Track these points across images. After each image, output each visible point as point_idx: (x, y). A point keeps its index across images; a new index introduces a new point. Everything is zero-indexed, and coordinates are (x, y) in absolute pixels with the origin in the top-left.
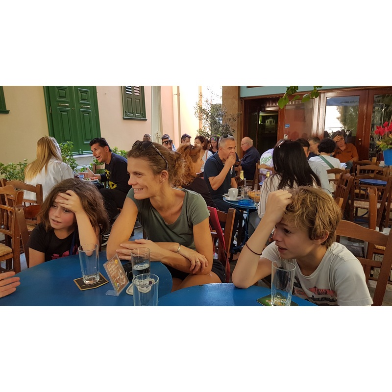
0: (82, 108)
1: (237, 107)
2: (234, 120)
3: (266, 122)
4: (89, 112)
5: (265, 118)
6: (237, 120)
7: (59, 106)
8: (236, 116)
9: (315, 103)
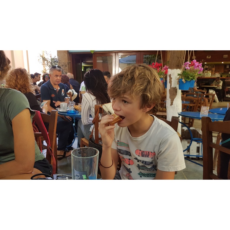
1: (67, 58)
2: (66, 66)
3: (87, 70)
5: (85, 68)
6: (68, 66)
8: (67, 64)
9: (113, 58)
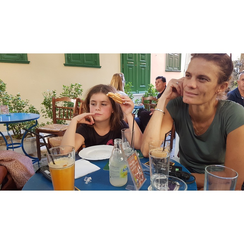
0: (141, 64)
4: (145, 67)
7: (128, 64)
